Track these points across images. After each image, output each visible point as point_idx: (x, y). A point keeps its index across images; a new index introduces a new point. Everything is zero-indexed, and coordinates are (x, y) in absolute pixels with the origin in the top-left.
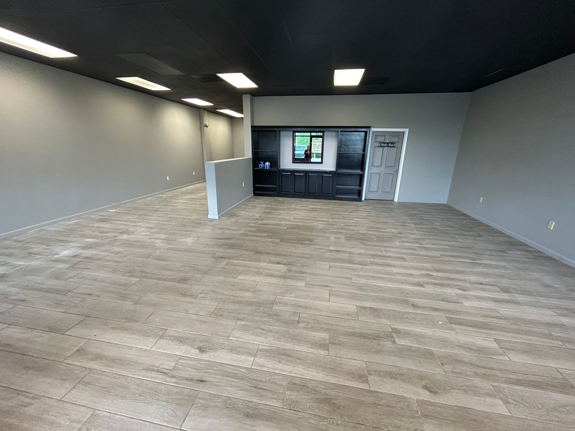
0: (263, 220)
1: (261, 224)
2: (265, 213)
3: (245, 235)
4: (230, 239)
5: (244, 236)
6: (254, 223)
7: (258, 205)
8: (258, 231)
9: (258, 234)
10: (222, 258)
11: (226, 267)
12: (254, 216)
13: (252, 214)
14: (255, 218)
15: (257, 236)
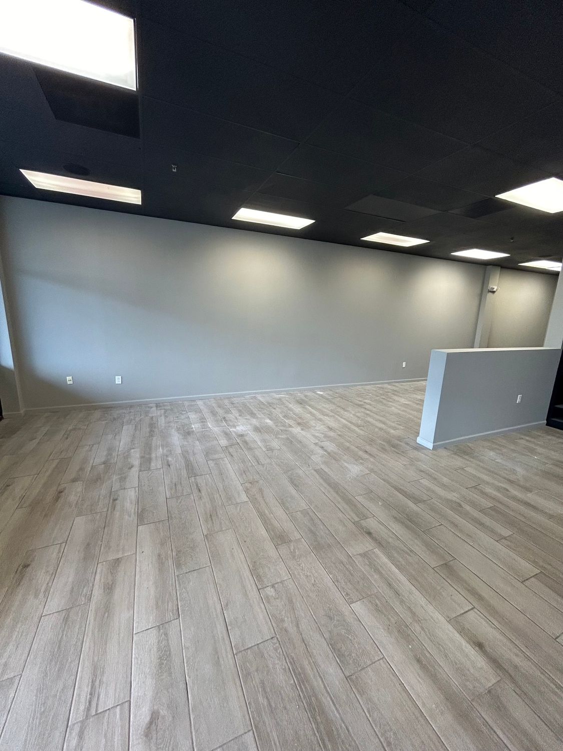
0: (529, 490)
1: (514, 498)
2: (547, 475)
3: (457, 507)
4: (416, 500)
5: (452, 509)
6: (498, 489)
7: (540, 450)
8: (493, 513)
9: (487, 520)
10: (369, 533)
11: (358, 561)
12: (514, 472)
13: (509, 465)
14: (512, 477)
15: (482, 524)
